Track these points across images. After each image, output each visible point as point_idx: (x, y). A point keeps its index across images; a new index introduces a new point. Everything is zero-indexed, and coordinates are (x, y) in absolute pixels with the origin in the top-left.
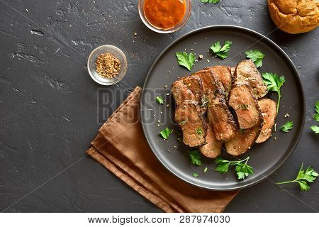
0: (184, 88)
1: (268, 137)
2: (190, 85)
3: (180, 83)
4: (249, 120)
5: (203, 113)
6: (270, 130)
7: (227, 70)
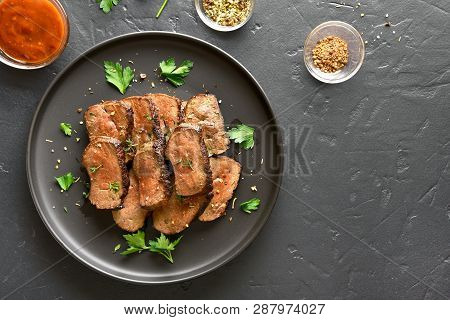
0: (104, 117)
1: (218, 215)
2: (113, 114)
3: (99, 108)
4: (190, 184)
5: (127, 161)
6: (224, 205)
7: (174, 103)
